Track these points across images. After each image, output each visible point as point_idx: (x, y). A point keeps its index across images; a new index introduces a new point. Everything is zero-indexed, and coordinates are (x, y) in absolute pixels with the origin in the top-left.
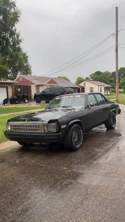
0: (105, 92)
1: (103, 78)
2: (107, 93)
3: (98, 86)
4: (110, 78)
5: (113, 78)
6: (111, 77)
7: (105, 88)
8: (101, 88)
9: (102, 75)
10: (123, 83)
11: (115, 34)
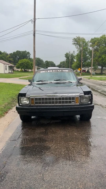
0: (9, 70)
1: (4, 58)
2: (11, 71)
3: (4, 64)
4: (9, 59)
5: (12, 59)
6: (10, 57)
7: (9, 66)
8: (6, 67)
9: (3, 54)
10: (21, 63)
11: (33, 20)
